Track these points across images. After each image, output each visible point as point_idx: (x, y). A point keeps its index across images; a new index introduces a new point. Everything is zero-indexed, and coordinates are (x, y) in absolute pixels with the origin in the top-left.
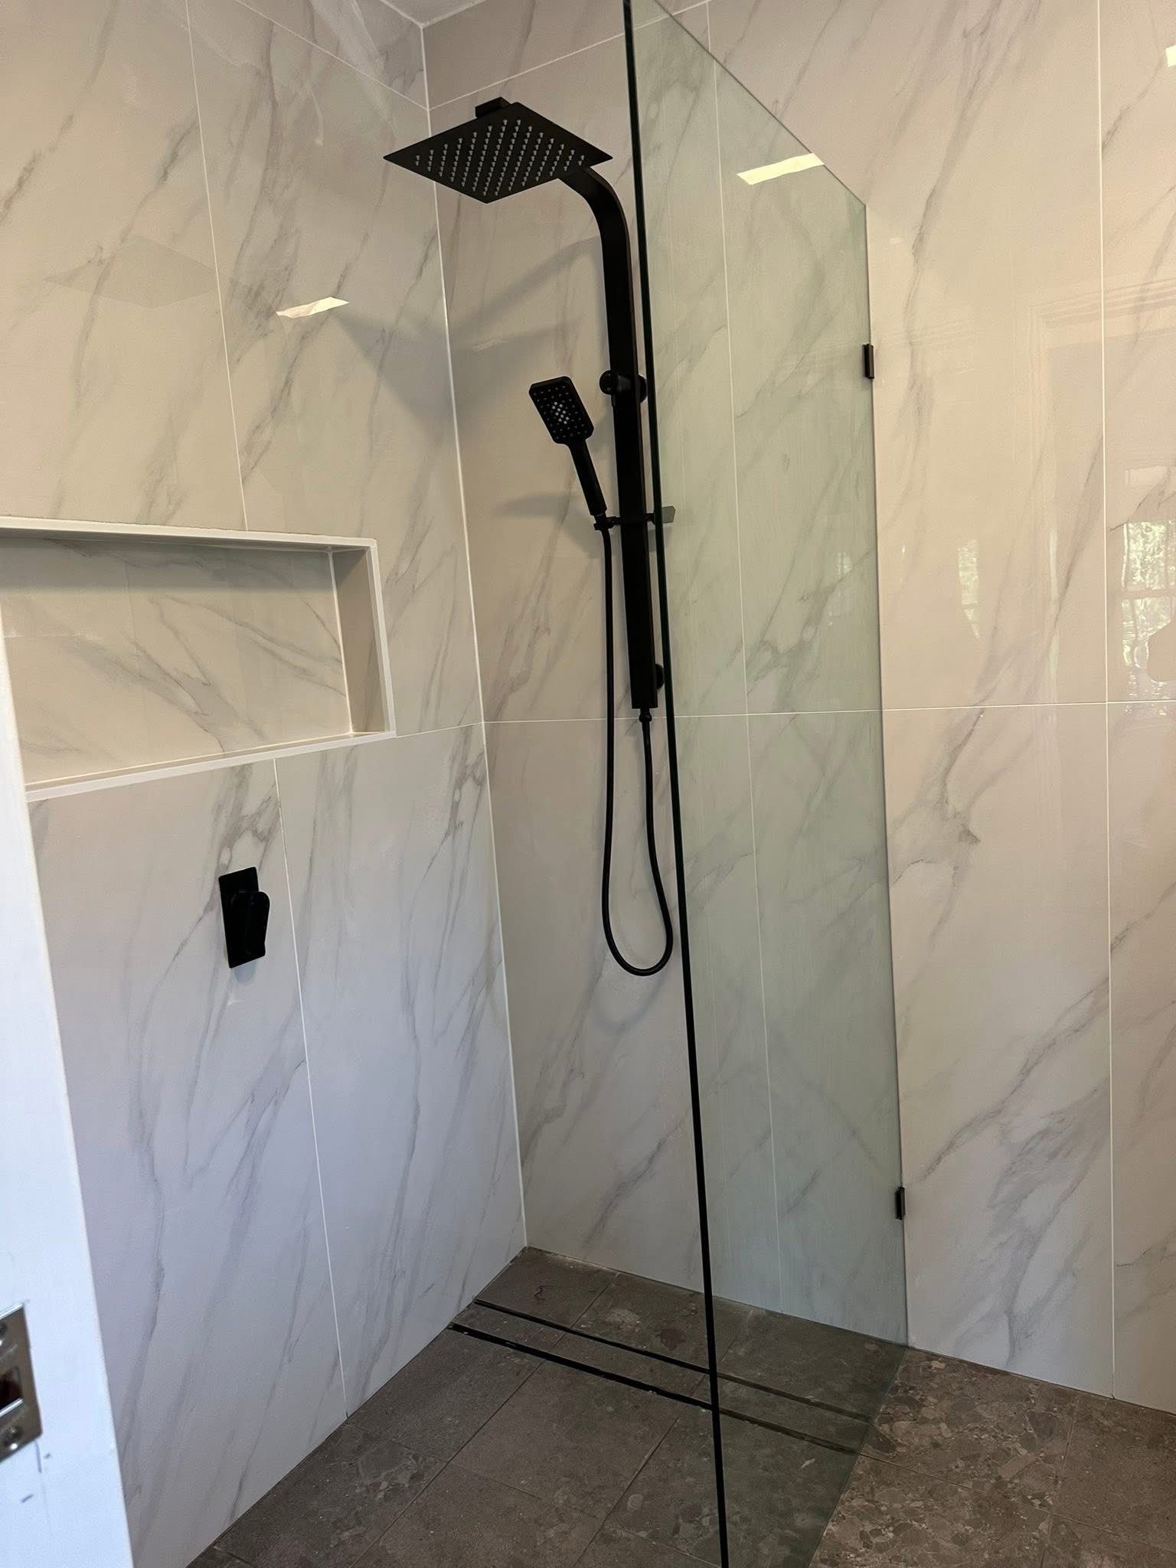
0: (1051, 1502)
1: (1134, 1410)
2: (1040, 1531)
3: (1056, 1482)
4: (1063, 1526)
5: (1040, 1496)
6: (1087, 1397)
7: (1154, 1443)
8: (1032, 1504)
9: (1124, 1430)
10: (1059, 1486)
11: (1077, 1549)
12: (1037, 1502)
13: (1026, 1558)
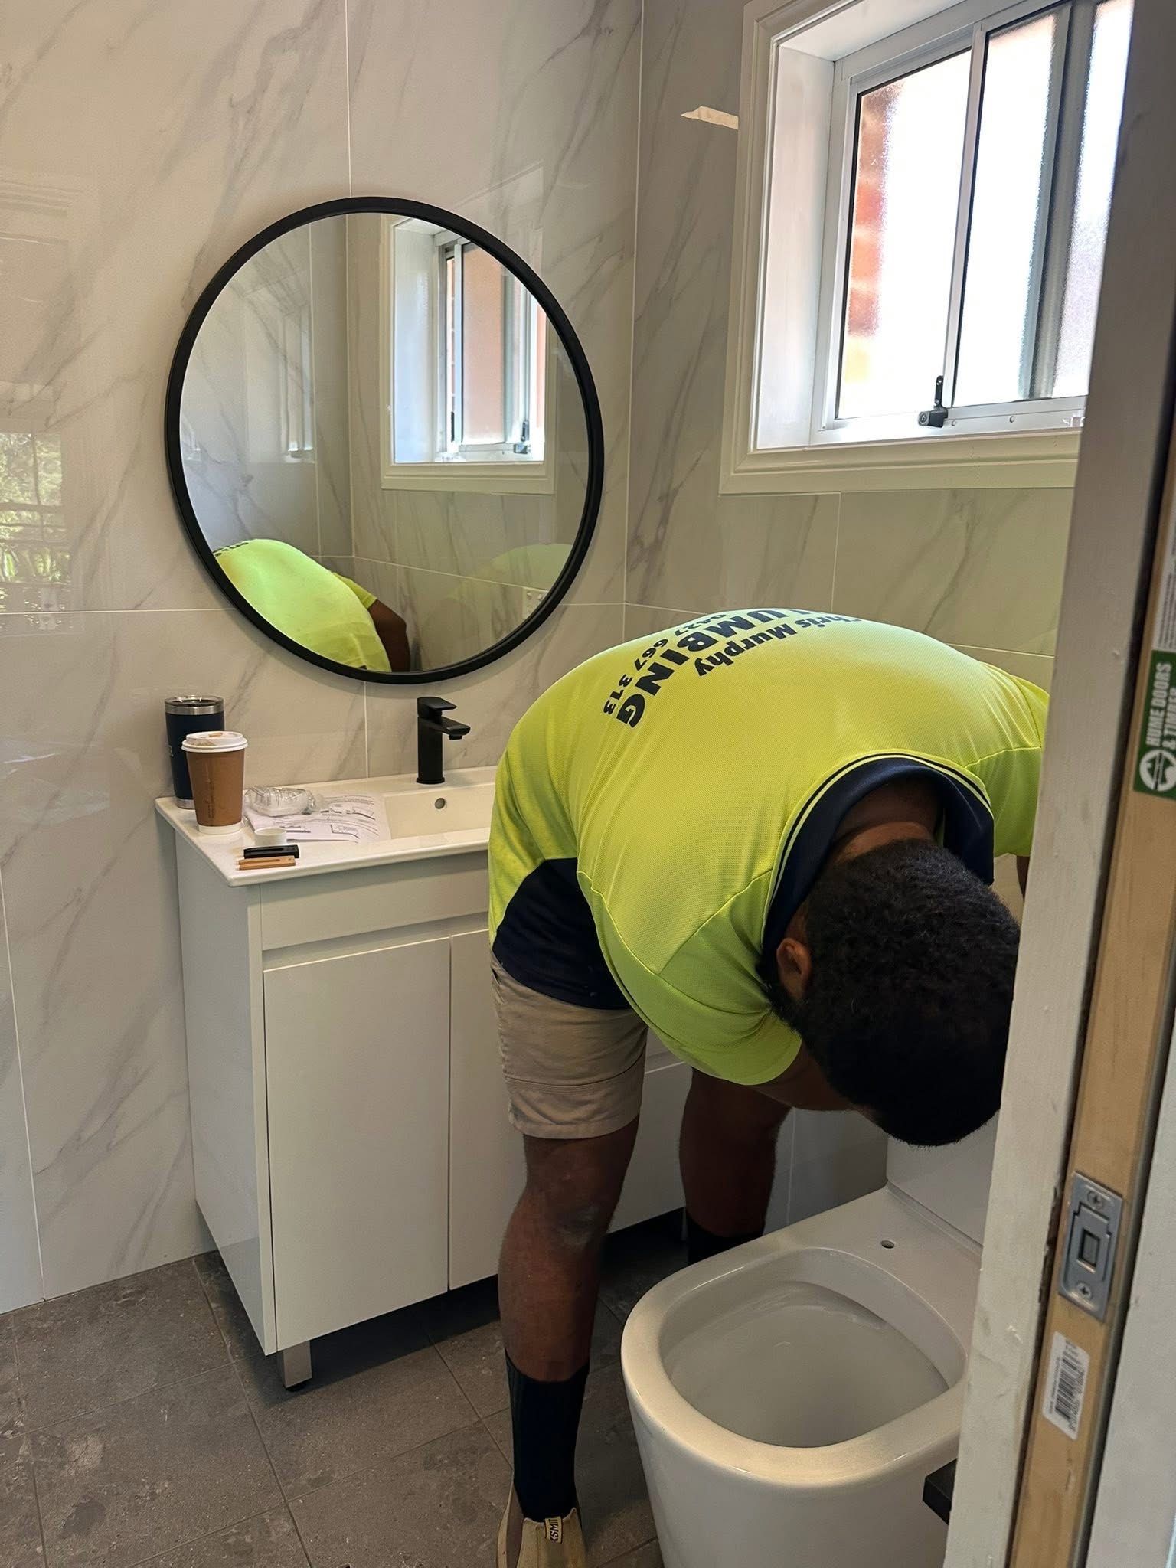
0: (22, 1424)
1: (67, 1300)
2: (21, 1456)
3: (20, 1403)
4: (41, 1437)
5: (10, 1426)
6: (20, 1313)
7: (93, 1318)
8: (5, 1437)
9: (64, 1322)
10: (24, 1406)
11: (62, 1447)
12: (8, 1433)
13: (18, 1488)
